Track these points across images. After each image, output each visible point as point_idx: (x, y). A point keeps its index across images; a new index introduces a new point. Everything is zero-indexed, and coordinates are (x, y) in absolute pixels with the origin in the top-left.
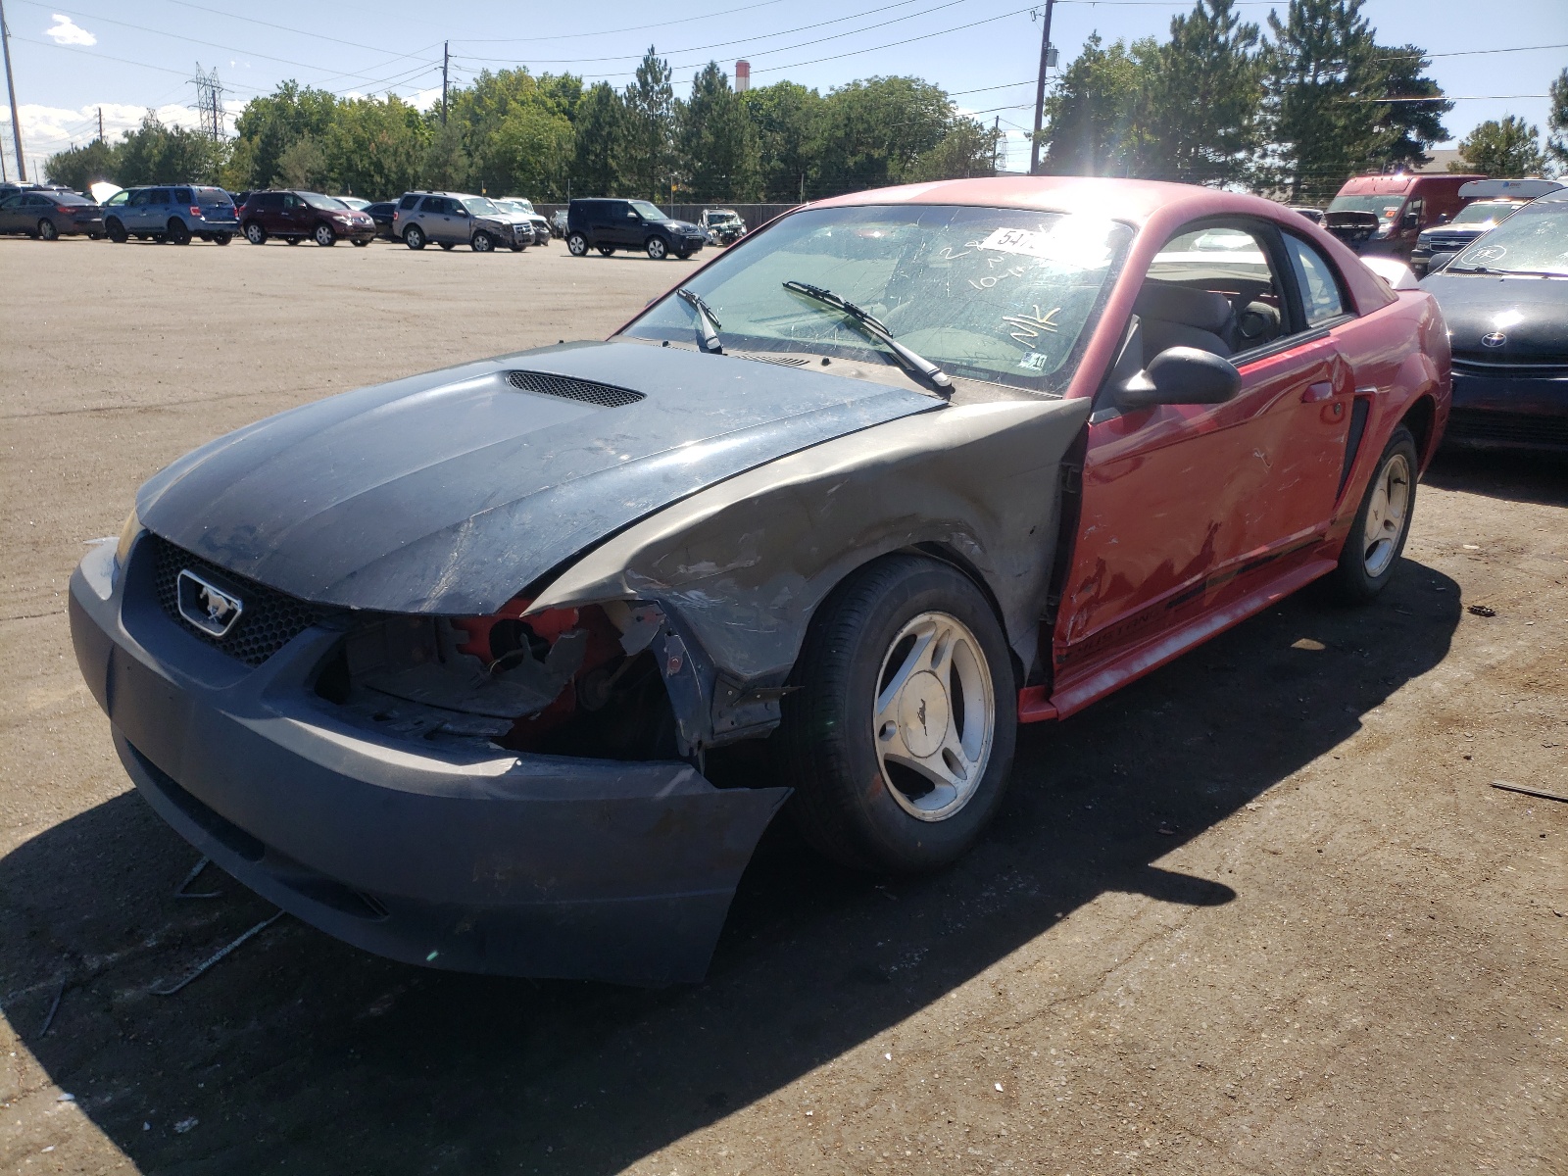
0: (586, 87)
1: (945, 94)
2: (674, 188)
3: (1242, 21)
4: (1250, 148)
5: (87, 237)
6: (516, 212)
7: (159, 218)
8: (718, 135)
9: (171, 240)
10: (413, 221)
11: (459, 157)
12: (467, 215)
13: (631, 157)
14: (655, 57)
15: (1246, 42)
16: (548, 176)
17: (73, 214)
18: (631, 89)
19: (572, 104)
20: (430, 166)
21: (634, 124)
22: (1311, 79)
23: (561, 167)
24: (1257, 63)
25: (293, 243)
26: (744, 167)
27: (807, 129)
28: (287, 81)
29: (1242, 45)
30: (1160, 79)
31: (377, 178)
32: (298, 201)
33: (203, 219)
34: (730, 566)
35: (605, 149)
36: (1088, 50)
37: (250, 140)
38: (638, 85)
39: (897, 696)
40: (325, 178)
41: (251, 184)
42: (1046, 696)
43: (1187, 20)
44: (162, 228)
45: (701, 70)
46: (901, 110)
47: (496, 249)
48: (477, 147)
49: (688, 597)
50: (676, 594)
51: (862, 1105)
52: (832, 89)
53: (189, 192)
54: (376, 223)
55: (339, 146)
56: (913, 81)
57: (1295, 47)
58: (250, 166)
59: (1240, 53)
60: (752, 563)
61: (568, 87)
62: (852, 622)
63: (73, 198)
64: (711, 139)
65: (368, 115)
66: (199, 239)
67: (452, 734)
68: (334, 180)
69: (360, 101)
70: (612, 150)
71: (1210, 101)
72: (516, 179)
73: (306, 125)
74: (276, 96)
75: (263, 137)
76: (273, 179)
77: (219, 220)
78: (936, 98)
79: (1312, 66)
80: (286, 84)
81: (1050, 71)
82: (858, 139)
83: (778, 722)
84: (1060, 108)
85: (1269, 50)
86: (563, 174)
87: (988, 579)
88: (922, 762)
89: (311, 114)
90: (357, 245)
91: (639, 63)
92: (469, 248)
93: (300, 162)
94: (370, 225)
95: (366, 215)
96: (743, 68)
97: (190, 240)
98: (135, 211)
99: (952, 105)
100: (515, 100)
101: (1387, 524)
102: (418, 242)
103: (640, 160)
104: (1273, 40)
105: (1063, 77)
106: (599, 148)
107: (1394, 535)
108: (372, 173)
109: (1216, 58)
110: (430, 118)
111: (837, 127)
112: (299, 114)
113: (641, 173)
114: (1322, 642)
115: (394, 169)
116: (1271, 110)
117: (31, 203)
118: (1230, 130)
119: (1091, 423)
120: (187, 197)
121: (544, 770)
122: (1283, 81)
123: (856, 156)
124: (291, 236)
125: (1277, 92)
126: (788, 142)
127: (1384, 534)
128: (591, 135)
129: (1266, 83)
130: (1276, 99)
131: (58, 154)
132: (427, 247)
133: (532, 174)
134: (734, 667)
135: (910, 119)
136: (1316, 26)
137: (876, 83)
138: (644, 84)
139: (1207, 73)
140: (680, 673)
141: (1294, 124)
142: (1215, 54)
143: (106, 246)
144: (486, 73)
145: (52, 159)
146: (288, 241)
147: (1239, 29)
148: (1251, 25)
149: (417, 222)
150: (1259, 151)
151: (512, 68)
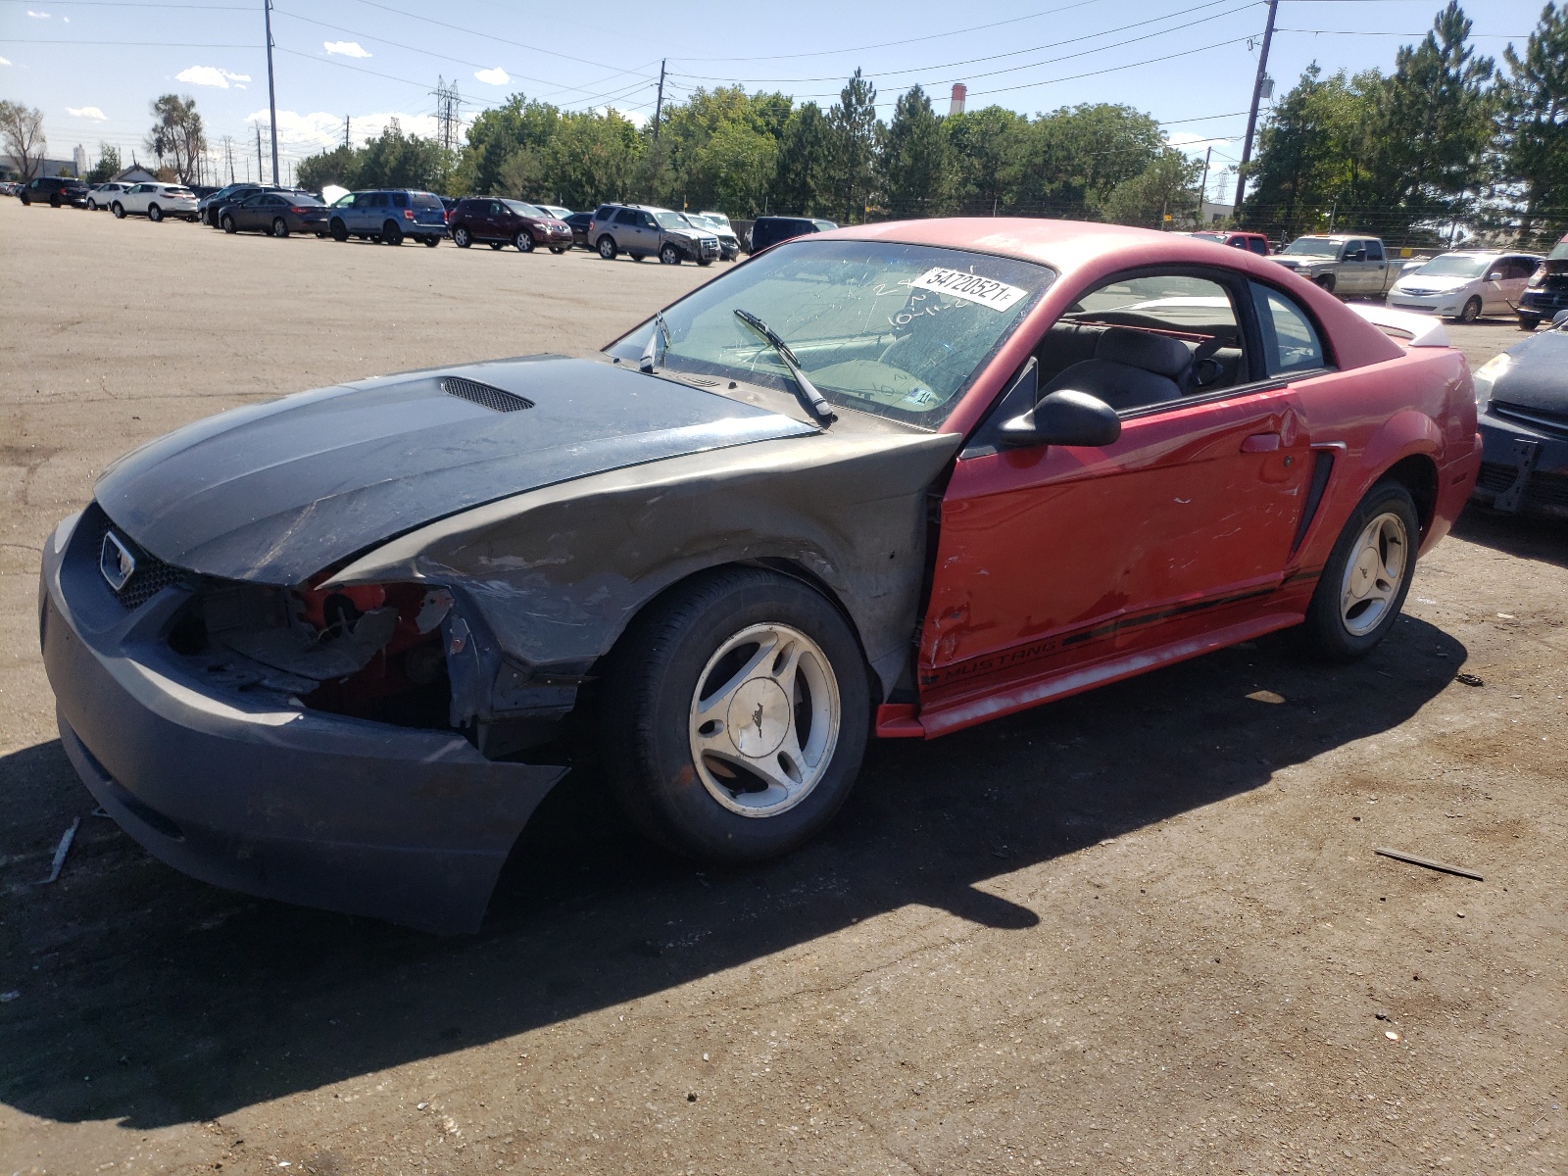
0: (796, 106)
1: (1156, 123)
2: (868, 209)
3: (1476, 55)
4: (1475, 187)
5: (314, 235)
6: (709, 227)
7: (376, 220)
8: (916, 157)
9: (386, 241)
10: (605, 232)
11: (666, 171)
12: (657, 228)
13: (830, 177)
14: (861, 79)
15: (1478, 76)
16: (748, 192)
17: (304, 214)
18: (834, 110)
19: (781, 123)
20: (637, 179)
21: (834, 144)
22: (1548, 117)
23: (761, 185)
24: (1489, 98)
25: (497, 248)
26: (940, 190)
27: (1006, 155)
28: (516, 94)
29: (1474, 79)
30: (1381, 115)
31: (588, 189)
32: (504, 208)
33: (415, 222)
34: (539, 562)
35: (805, 169)
36: (1306, 82)
37: (476, 148)
38: (842, 106)
39: (728, 697)
40: (542, 187)
41: (474, 190)
42: (915, 715)
43: (1415, 52)
44: (378, 229)
45: (905, 93)
46: (1109, 139)
47: (683, 262)
48: (684, 161)
49: (488, 586)
50: (474, 582)
51: (575, 1055)
52: (1038, 115)
53: (405, 196)
54: (574, 233)
55: (556, 159)
56: (1124, 109)
57: (1532, 83)
58: (475, 174)
59: (1473, 87)
60: (563, 561)
61: (778, 106)
62: (677, 624)
63: (307, 200)
64: (909, 161)
65: (586, 128)
66: (412, 240)
67: (267, 688)
68: (549, 190)
69: (581, 114)
70: (812, 169)
71: (1434, 137)
72: (719, 195)
73: (529, 135)
74: (505, 108)
75: (488, 147)
76: (493, 187)
77: (429, 223)
78: (1146, 127)
79: (1551, 104)
80: (515, 98)
81: (1263, 102)
82: (1057, 167)
83: (571, 707)
84: (1270, 140)
85: (1504, 86)
86: (763, 192)
87: (842, 597)
88: (753, 762)
89: (535, 126)
90: (554, 252)
91: (846, 84)
92: (657, 260)
93: (520, 169)
94: (568, 233)
95: (565, 224)
96: (959, 92)
97: (401, 241)
98: (359, 213)
99: (1163, 135)
100: (727, 118)
101: (1380, 583)
102: (610, 252)
103: (838, 181)
104: (1508, 74)
105: (1275, 109)
106: (799, 167)
107: (1389, 595)
108: (584, 183)
109: (1445, 92)
110: (647, 132)
111: (1036, 154)
112: (524, 125)
113: (838, 192)
114: (1282, 695)
115: (604, 181)
116: (1503, 148)
117: (270, 202)
118: (1454, 168)
119: (960, 459)
120: (403, 201)
121: (321, 725)
122: (1517, 118)
123: (1053, 183)
124: (495, 241)
125: (1510, 130)
126: (985, 167)
127: (1376, 593)
128: (793, 154)
129: (1497, 119)
130: (1508, 137)
131: (309, 158)
132: (619, 257)
133: (735, 190)
134: (520, 652)
135: (1117, 148)
136: (1558, 63)
137: (1084, 111)
138: (848, 105)
139: (1433, 108)
140: (461, 653)
141: (1526, 164)
142: (1444, 88)
143: (329, 244)
144: (700, 90)
145: (303, 163)
146: (491, 245)
147: (1472, 63)
148: (1486, 59)
149: (611, 233)
150: (1485, 191)
151: (728, 86)
